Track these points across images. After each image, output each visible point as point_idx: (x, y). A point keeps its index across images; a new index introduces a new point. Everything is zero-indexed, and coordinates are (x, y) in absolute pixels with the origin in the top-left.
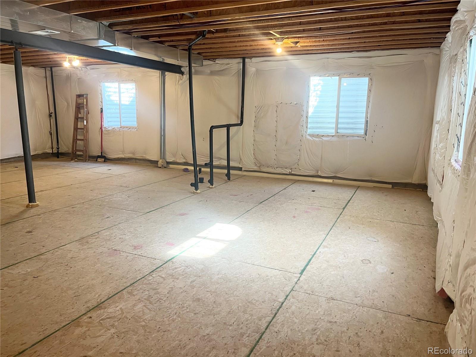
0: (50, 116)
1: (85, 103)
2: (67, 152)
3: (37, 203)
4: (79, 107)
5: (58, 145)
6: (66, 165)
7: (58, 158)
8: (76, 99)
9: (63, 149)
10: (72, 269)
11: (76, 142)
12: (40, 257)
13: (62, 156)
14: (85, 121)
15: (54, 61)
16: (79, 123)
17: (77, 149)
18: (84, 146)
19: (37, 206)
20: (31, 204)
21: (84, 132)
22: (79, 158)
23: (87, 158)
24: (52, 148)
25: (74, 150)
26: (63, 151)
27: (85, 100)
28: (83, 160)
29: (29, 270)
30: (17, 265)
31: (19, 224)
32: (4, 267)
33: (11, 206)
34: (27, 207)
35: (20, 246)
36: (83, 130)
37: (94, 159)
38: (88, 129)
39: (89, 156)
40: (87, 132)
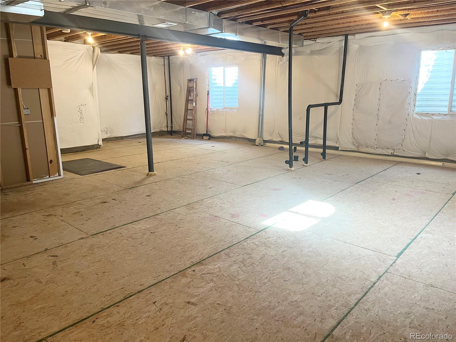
0: (167, 99)
1: (195, 87)
2: (179, 130)
3: (155, 172)
4: (189, 91)
5: (172, 124)
6: (178, 142)
7: (172, 135)
8: (188, 83)
9: (176, 128)
10: (180, 229)
11: (186, 121)
12: (156, 217)
13: (175, 134)
14: (194, 103)
15: (171, 50)
16: (189, 105)
17: (187, 128)
18: (193, 125)
19: (155, 175)
20: (150, 173)
21: (193, 113)
22: (188, 136)
23: (195, 136)
24: (167, 127)
25: (185, 128)
26: (176, 130)
27: (195, 84)
28: (191, 137)
29: (148, 227)
30: (139, 222)
31: (141, 189)
32: (129, 223)
33: (135, 173)
34: (147, 175)
35: (142, 206)
36: (192, 111)
37: (201, 137)
38: (196, 110)
39: (196, 134)
40: (196, 112)
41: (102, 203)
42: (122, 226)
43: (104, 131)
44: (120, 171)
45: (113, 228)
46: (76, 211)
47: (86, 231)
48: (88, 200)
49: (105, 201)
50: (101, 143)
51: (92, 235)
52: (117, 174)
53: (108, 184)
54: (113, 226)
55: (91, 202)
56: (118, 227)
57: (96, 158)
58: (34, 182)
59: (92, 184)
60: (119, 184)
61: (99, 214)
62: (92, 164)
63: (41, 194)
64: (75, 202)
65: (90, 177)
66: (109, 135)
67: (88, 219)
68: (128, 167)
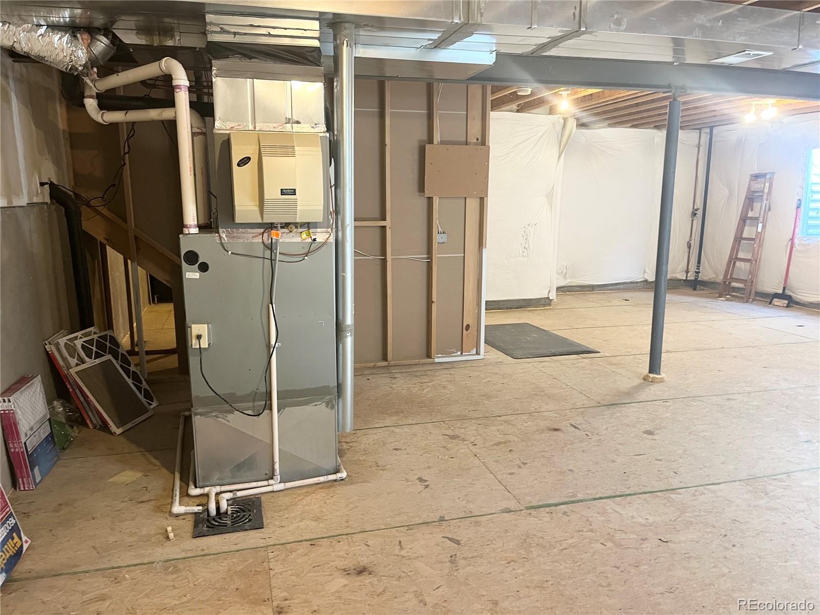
0: (694, 214)
1: (766, 190)
2: (712, 280)
3: (663, 375)
4: (751, 199)
5: (698, 268)
6: (710, 306)
7: (695, 289)
8: (749, 184)
9: (707, 274)
10: (735, 549)
11: (735, 263)
13: (702, 287)
14: (760, 225)
16: (746, 229)
17: (733, 277)
18: (751, 273)
19: (662, 381)
20: (651, 375)
21: (755, 246)
22: (734, 294)
23: (752, 296)
24: (687, 272)
25: (728, 278)
26: (705, 279)
27: (767, 185)
28: (742, 298)
29: (651, 519)
30: (629, 498)
31: (632, 412)
32: (607, 495)
33: (619, 371)
34: (644, 379)
35: (634, 457)
36: (753, 242)
37: (768, 299)
38: (763, 239)
39: (755, 292)
40: (761, 245)
41: (550, 430)
42: (591, 500)
43: (562, 273)
44: (587, 361)
45: (572, 502)
46: (500, 438)
47: (516, 492)
48: (524, 417)
49: (555, 427)
50: (553, 296)
51: (528, 508)
52: (581, 365)
53: (564, 386)
54: (572, 497)
55: (529, 423)
56: (582, 501)
57: (542, 325)
58: (437, 360)
59: (533, 381)
60: (585, 390)
61: (544, 457)
62: (534, 336)
63: (445, 387)
64: (499, 416)
65: (530, 365)
66: (569, 280)
67: (523, 463)
68: (604, 352)
